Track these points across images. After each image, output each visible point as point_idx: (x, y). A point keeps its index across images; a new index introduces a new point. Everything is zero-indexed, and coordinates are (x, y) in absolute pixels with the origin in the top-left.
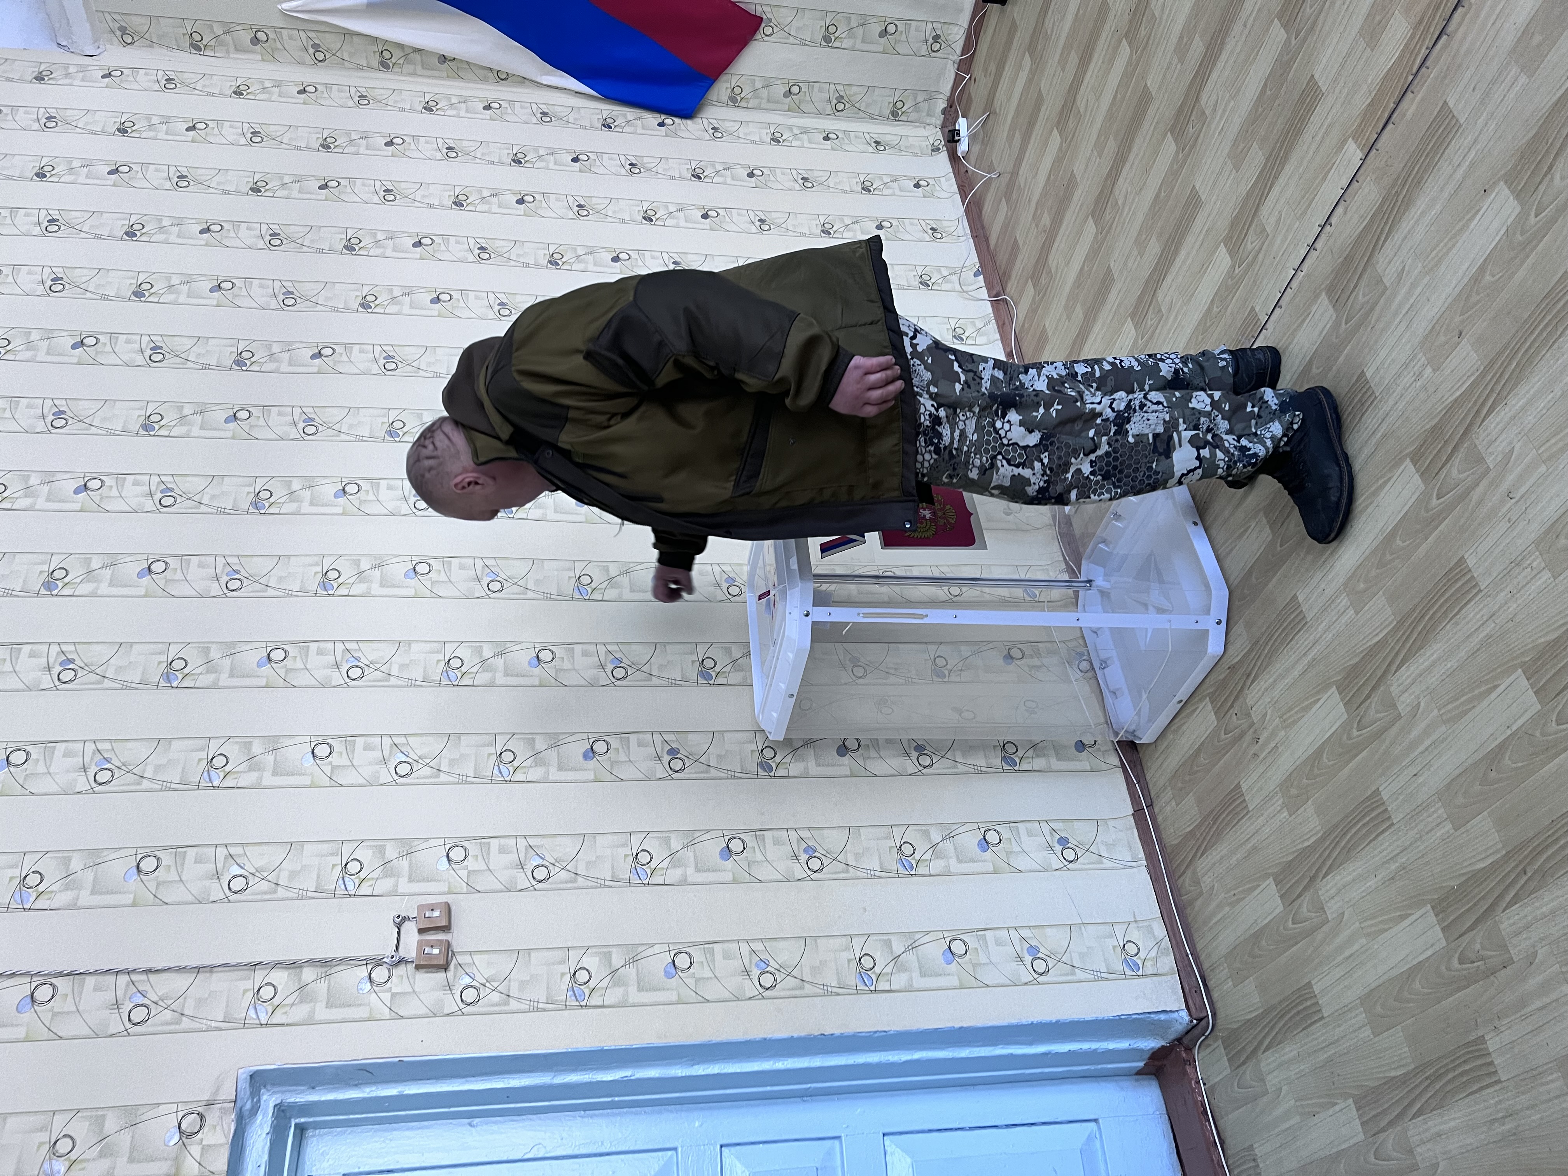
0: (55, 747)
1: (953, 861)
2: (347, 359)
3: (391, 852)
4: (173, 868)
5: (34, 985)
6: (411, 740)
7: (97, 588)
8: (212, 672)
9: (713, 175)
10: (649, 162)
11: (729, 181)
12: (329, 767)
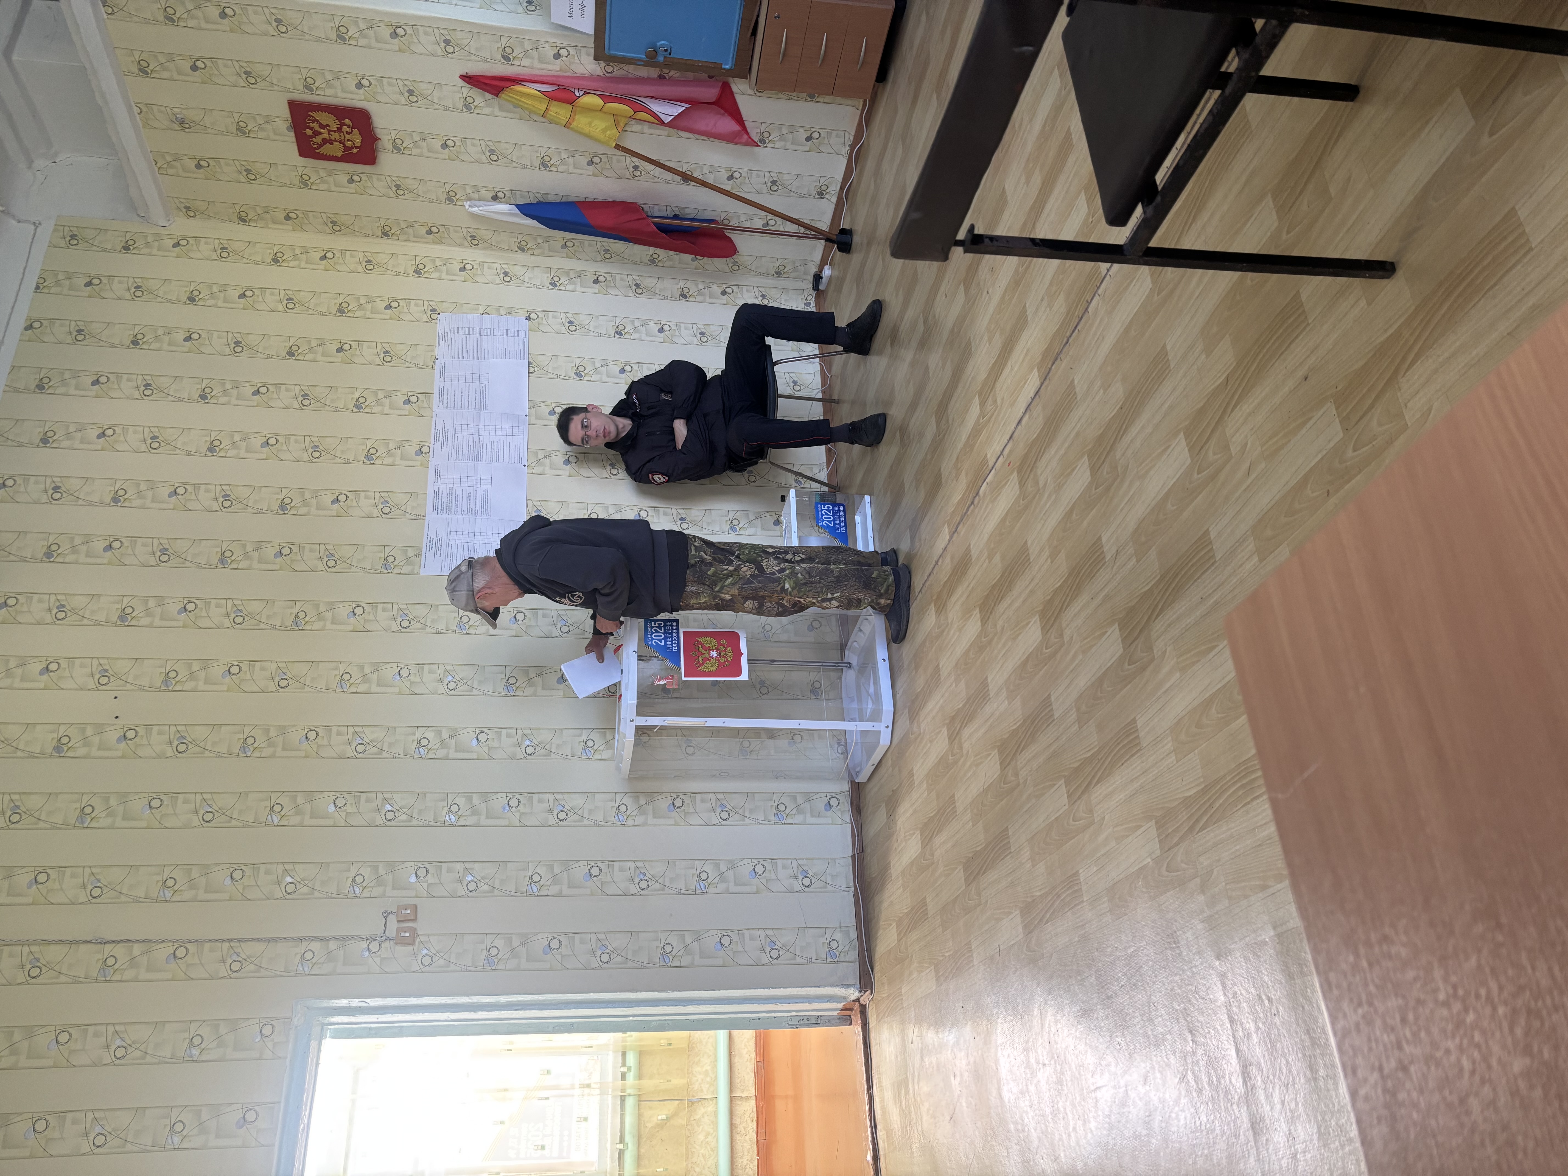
0: (178, 796)
1: (732, 885)
2: (356, 505)
3: (382, 870)
4: (252, 877)
5: (175, 947)
6: (395, 795)
7: (197, 685)
8: (271, 747)
9: (631, 331)
10: (584, 319)
11: (644, 337)
12: (345, 813)
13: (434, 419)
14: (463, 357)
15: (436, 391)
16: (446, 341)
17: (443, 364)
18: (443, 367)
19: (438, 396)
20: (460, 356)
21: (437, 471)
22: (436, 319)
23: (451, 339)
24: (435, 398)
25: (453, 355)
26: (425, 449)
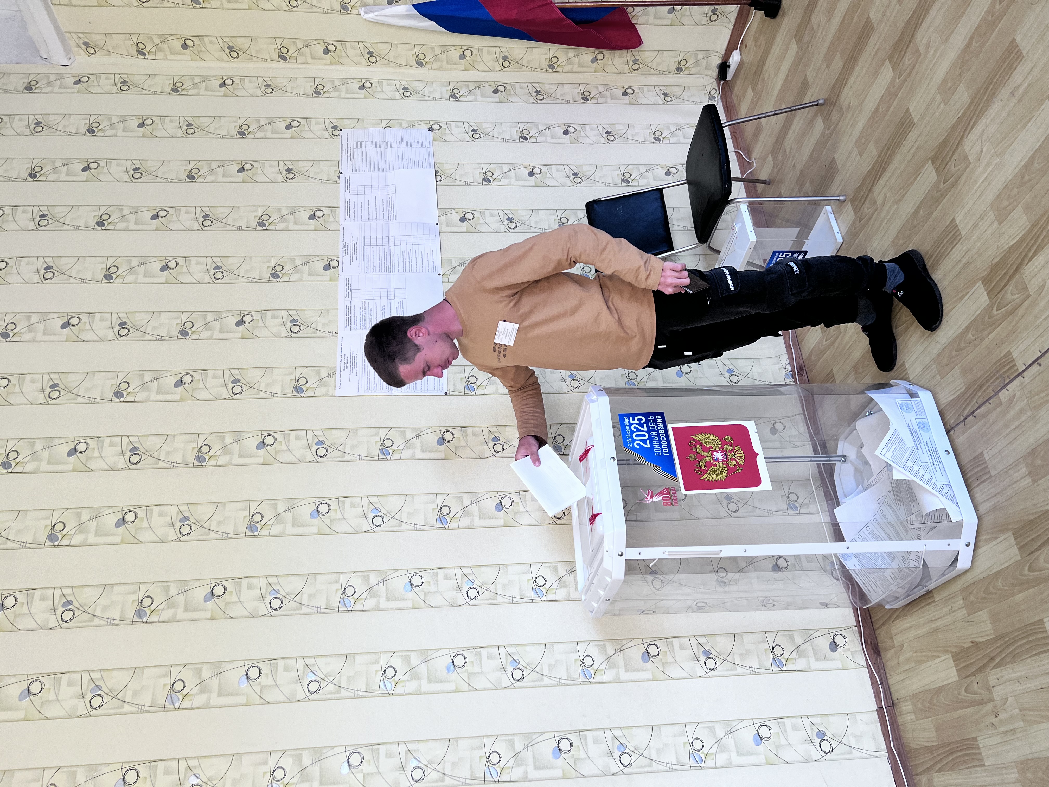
0: (61, 677)
1: (734, 755)
2: (263, 325)
3: (306, 760)
4: (148, 780)
6: (319, 660)
7: (86, 538)
8: (171, 608)
9: (536, 135)
10: (487, 127)
11: (549, 139)
12: (259, 687)
13: (341, 232)
14: (367, 170)
15: (342, 204)
16: (350, 155)
17: (348, 178)
18: (347, 181)
19: (344, 210)
20: (365, 169)
21: (348, 284)
22: (338, 135)
23: (354, 153)
24: (341, 212)
25: (357, 168)
26: (334, 264)
